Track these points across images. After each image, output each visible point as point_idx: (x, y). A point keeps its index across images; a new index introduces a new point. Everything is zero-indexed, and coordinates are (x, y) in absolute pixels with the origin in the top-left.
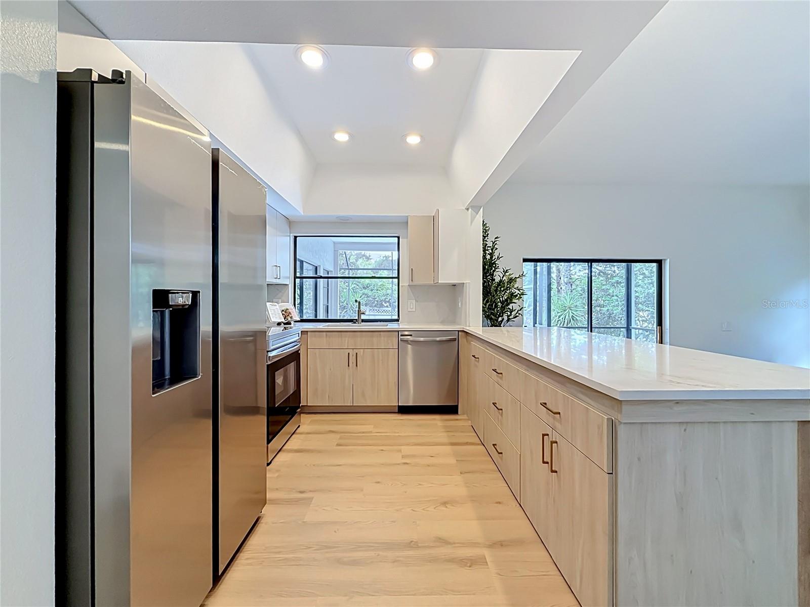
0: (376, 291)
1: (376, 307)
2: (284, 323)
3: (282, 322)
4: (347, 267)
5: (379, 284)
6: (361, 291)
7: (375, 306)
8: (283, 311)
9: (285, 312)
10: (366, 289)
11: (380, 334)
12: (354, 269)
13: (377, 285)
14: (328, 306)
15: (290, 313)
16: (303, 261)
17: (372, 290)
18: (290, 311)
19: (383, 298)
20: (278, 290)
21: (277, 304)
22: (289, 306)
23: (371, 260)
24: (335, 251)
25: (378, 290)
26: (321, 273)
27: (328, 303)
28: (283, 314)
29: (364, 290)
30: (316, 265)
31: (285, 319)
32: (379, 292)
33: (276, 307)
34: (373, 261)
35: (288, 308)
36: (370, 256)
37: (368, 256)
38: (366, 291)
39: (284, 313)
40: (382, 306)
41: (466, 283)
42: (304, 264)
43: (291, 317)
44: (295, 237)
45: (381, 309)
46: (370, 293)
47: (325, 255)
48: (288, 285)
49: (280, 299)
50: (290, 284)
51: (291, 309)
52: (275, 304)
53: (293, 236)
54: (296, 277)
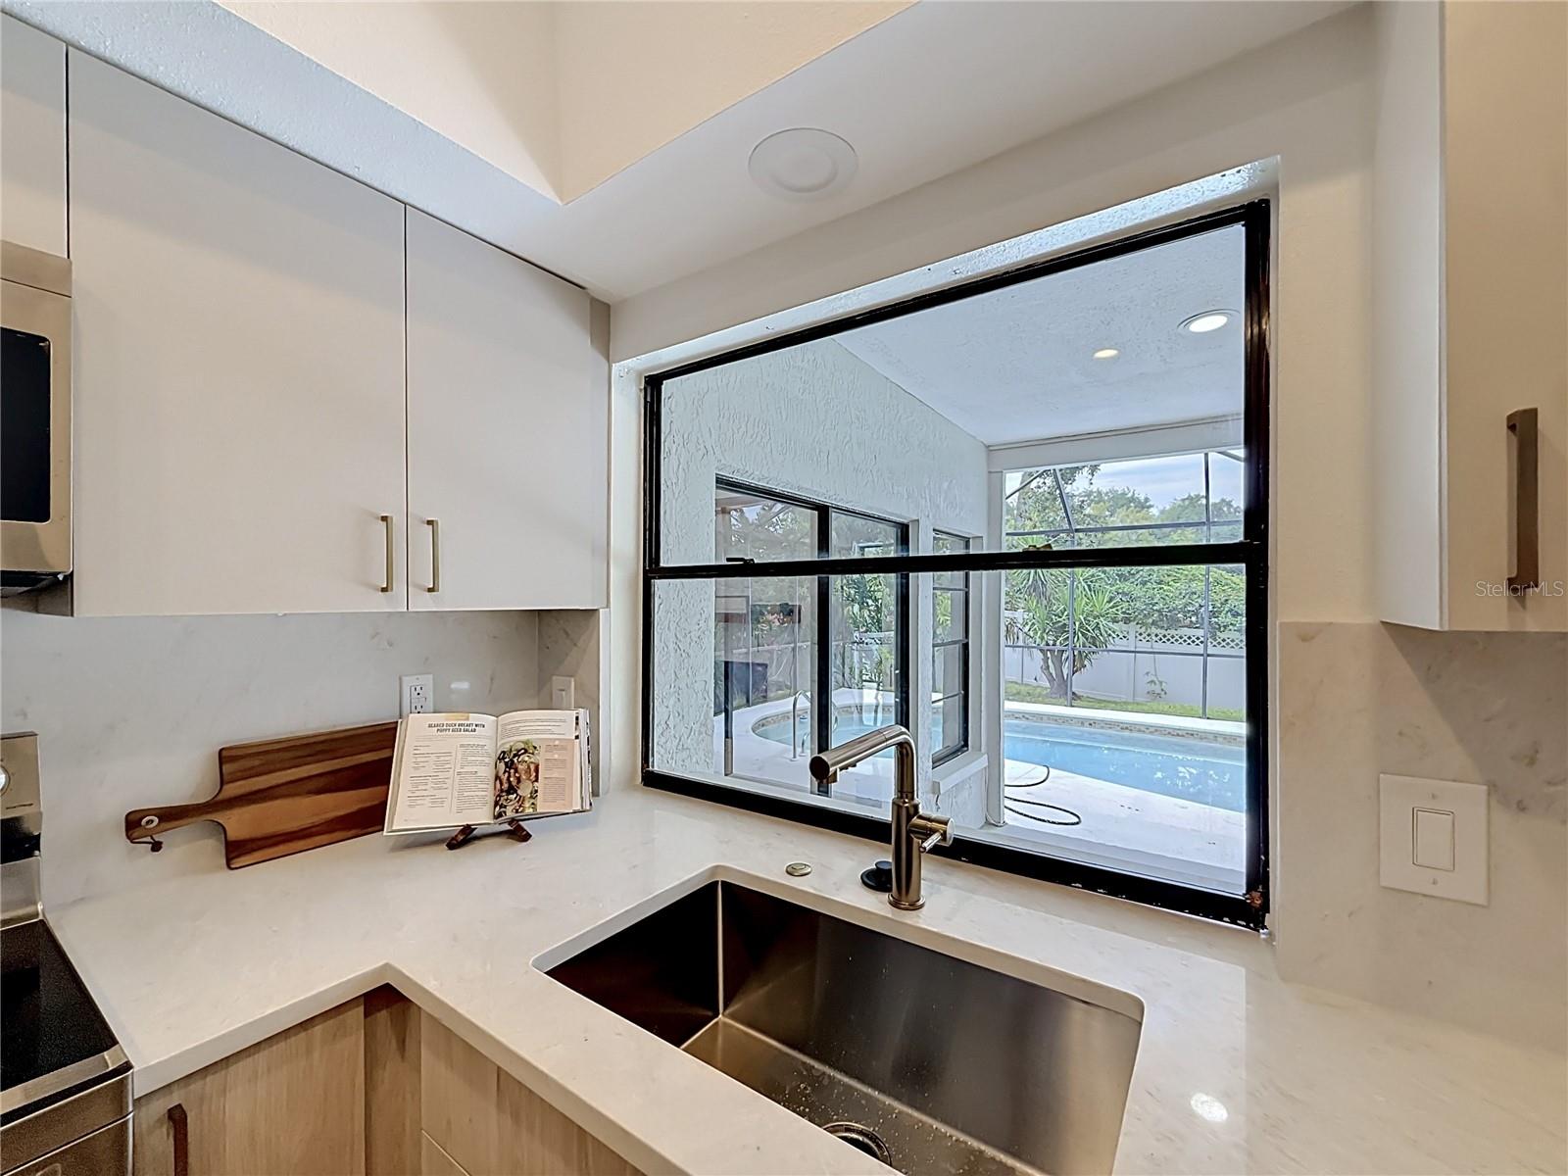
1: (1158, 627)
4: (1066, 526)
6: (1112, 585)
9: (510, 765)
10: (1125, 580)
12: (1091, 530)
14: (966, 647)
16: (828, 507)
17: (1144, 583)
18: (539, 758)
19: (1179, 603)
20: (567, 635)
21: (485, 719)
23: (1151, 510)
24: (990, 472)
26: (923, 546)
27: (967, 636)
29: (1120, 585)
30: (905, 521)
33: (465, 737)
34: (1154, 511)
35: (536, 739)
36: (1147, 500)
37: (1142, 499)
40: (1174, 623)
42: (833, 515)
45: (1172, 632)
47: (945, 485)
48: (595, 611)
49: (573, 679)
50: (608, 606)
51: (551, 748)
52: (474, 718)
53: (633, 375)
54: (653, 569)
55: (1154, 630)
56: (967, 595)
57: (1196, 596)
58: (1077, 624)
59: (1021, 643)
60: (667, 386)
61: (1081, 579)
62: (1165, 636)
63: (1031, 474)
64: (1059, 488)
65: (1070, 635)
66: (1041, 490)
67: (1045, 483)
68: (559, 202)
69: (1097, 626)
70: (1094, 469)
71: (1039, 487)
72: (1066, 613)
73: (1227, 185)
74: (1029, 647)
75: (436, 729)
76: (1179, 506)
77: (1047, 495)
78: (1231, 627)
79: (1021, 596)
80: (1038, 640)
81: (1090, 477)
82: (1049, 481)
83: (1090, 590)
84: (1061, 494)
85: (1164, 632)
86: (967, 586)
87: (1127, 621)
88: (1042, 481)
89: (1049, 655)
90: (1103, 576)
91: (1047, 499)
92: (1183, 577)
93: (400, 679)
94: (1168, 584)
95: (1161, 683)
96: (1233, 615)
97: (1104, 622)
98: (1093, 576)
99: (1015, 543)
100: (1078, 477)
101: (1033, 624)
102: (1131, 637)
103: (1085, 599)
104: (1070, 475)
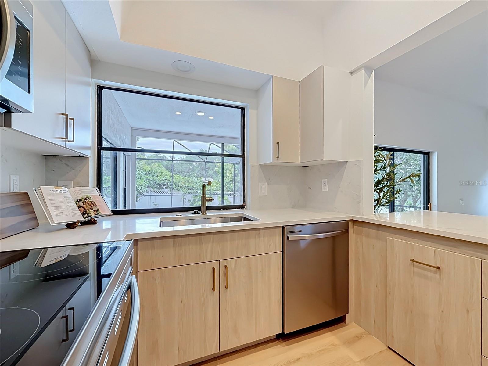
0: (156, 177)
2: (81, 223)
3: (78, 222)
5: (159, 171)
7: (156, 188)
8: (79, 200)
9: (84, 203)
13: (157, 172)
14: (125, 188)
15: (93, 204)
17: (153, 176)
18: (93, 200)
20: (68, 166)
21: (66, 189)
22: (91, 191)
24: (132, 136)
25: (157, 176)
27: (125, 186)
28: (79, 207)
29: (146, 176)
31: (83, 215)
32: (159, 178)
33: (63, 194)
35: (88, 194)
38: (148, 177)
39: (81, 204)
40: (161, 188)
43: (97, 212)
45: (161, 190)
46: (151, 179)
48: (88, 157)
49: (72, 181)
50: (91, 156)
51: (95, 197)
52: (64, 189)
54: (100, 147)
55: (156, 190)
56: (125, 172)
57: (166, 180)
62: (158, 192)
68: (120, 39)
69: (141, 189)
75: (53, 191)
76: (153, 156)
78: (175, 188)
83: (138, 178)
85: (158, 190)
86: (125, 170)
87: (148, 187)
92: (163, 175)
93: (9, 175)
94: (159, 177)
95: (157, 205)
96: (175, 185)
98: (138, 173)
102: (150, 191)
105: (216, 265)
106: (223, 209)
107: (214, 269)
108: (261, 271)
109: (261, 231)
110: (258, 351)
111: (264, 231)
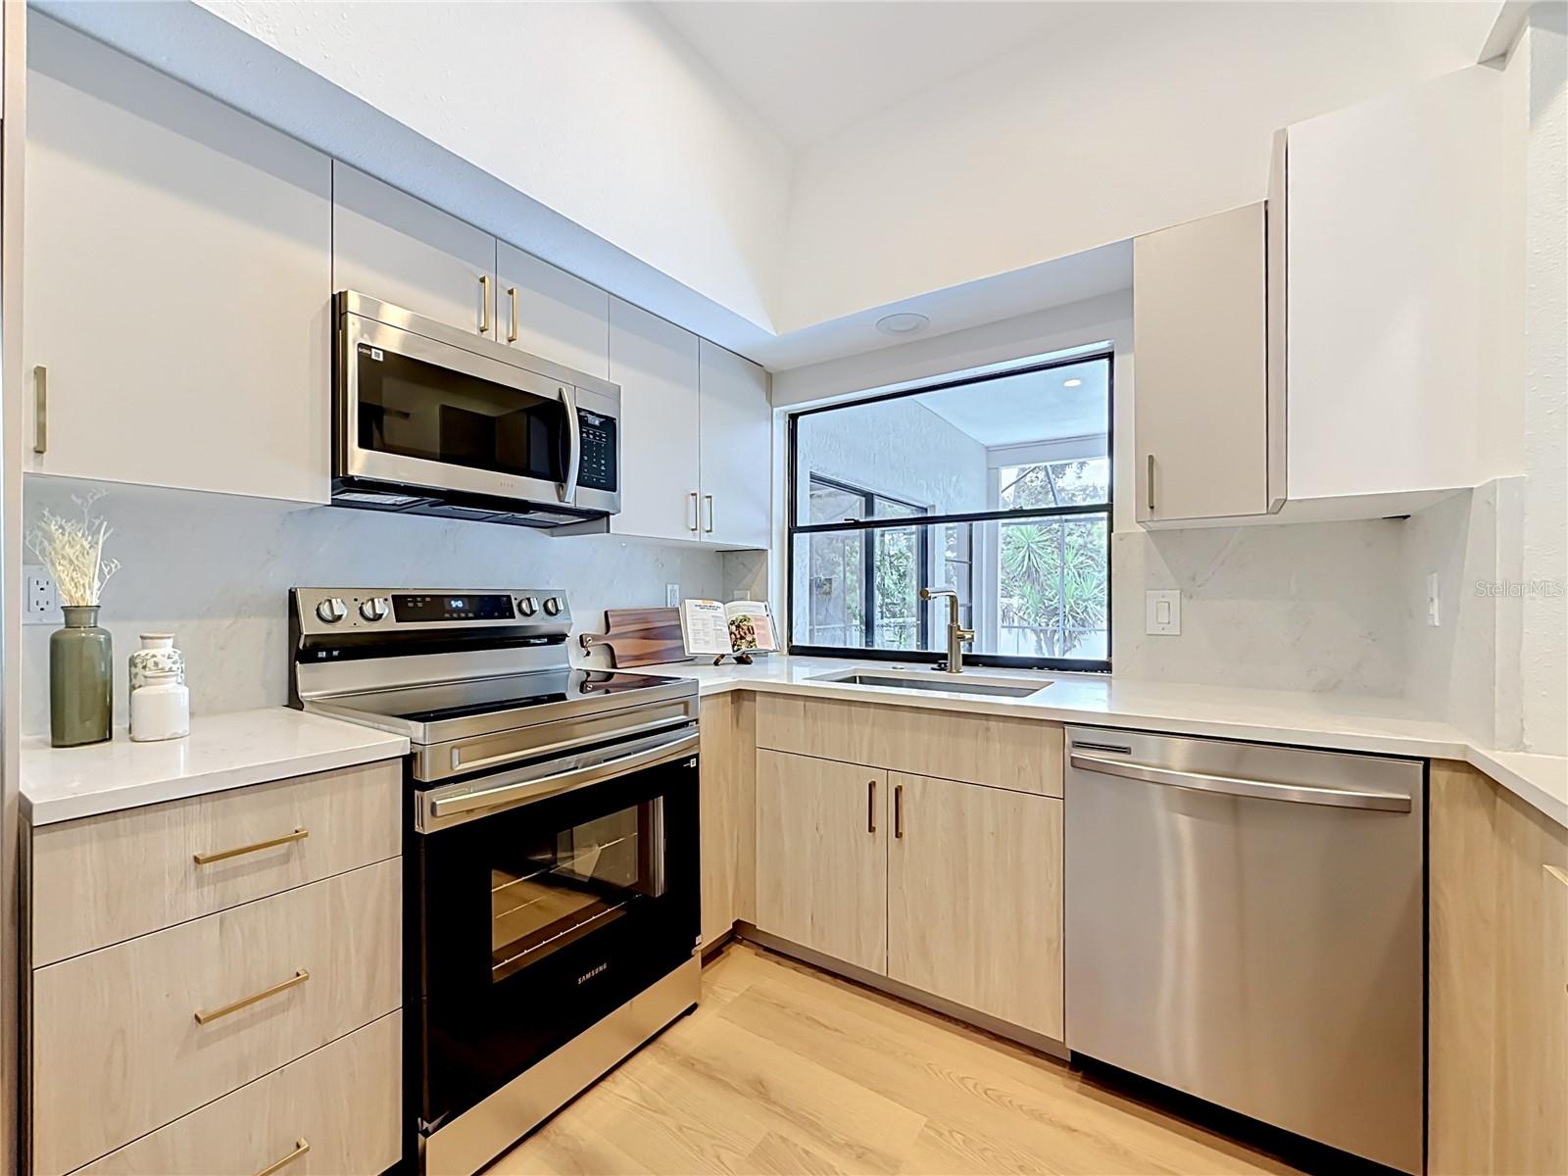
8: (733, 623)
9: (738, 627)
11: (988, 729)
14: (971, 607)
15: (749, 630)
16: (873, 494)
18: (753, 623)
20: (736, 566)
21: (721, 605)
22: (755, 607)
24: (987, 469)
27: (971, 601)
28: (732, 633)
30: (925, 506)
31: (733, 646)
33: (712, 612)
35: (748, 615)
39: (733, 628)
41: (1492, 487)
42: (877, 500)
43: (751, 642)
44: (794, 418)
47: (954, 479)
48: (766, 550)
49: (748, 591)
50: (771, 548)
51: (756, 620)
52: (716, 604)
53: (783, 414)
54: (793, 528)
56: (971, 566)
58: (1068, 607)
59: (1016, 624)
60: (800, 419)
61: (1071, 565)
63: (1023, 470)
64: (1050, 482)
65: (1061, 617)
66: (1034, 484)
67: (1037, 477)
68: (776, 335)
70: (1082, 465)
71: (1032, 482)
72: (1057, 597)
73: (1102, 346)
74: (1024, 628)
75: (699, 607)
77: (1039, 488)
79: (1016, 584)
80: (1032, 622)
81: (1078, 471)
82: (1042, 475)
83: (1080, 576)
84: (1052, 487)
86: (971, 559)
88: (1035, 475)
89: (1042, 635)
90: (1092, 563)
91: (1040, 493)
93: (666, 585)
97: (1092, 606)
99: (1010, 533)
100: (1068, 471)
101: (1028, 608)
103: (1075, 585)
104: (1059, 470)
105: (880, 778)
106: (1039, 668)
107: (872, 786)
108: (992, 833)
109: (993, 724)
110: (991, 1047)
111: (1001, 724)
